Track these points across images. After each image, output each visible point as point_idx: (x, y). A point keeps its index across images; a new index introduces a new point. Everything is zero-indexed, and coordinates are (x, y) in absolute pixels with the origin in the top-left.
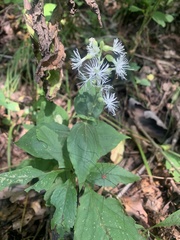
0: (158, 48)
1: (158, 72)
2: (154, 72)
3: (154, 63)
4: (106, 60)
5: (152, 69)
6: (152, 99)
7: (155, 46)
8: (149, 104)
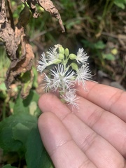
0: (119, 24)
1: (120, 46)
2: (117, 46)
3: (117, 39)
4: (71, 68)
5: (115, 44)
6: (117, 69)
7: (116, 23)
8: (114, 74)
